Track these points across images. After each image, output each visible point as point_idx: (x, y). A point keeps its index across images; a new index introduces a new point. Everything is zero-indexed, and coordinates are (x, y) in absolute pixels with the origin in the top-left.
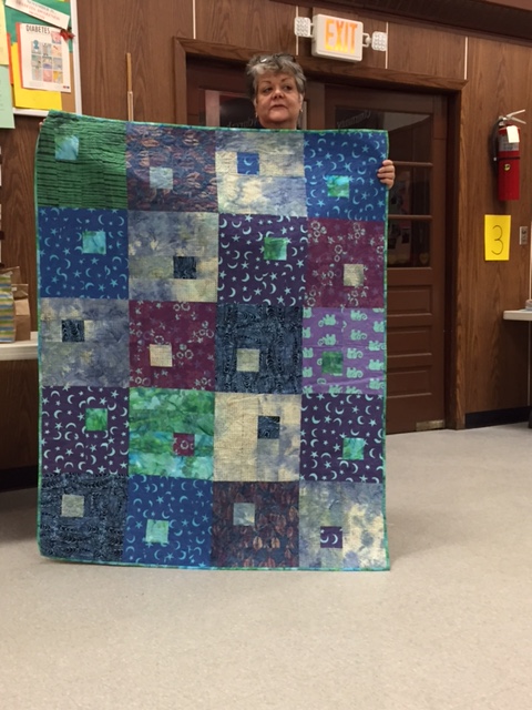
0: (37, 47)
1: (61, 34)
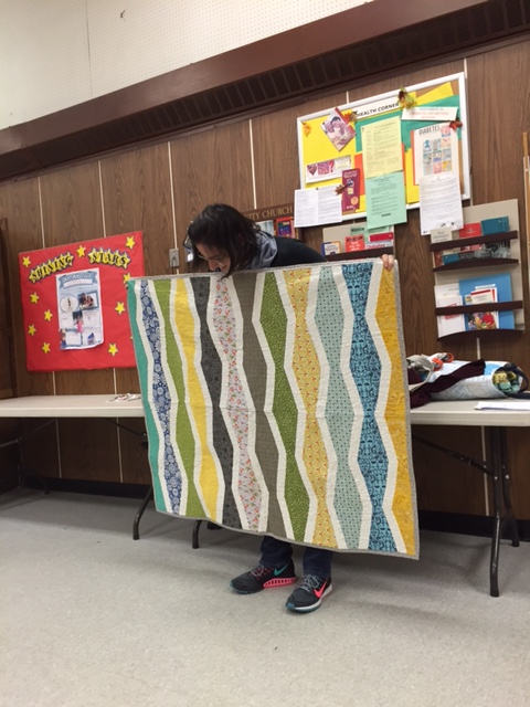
0: (428, 146)
1: (451, 126)
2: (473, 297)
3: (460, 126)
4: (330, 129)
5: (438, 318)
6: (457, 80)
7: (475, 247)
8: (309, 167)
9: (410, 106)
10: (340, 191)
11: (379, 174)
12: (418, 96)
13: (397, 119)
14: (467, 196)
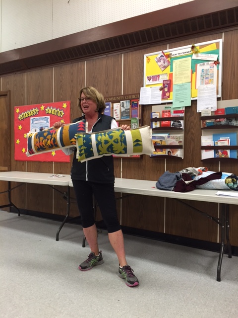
0: (203, 72)
1: (214, 63)
2: (219, 142)
3: (219, 63)
4: (159, 61)
5: (202, 151)
6: (219, 42)
7: (221, 119)
8: (148, 77)
9: (196, 53)
10: (161, 89)
11: (180, 83)
12: (200, 48)
13: (190, 58)
14: (220, 96)
